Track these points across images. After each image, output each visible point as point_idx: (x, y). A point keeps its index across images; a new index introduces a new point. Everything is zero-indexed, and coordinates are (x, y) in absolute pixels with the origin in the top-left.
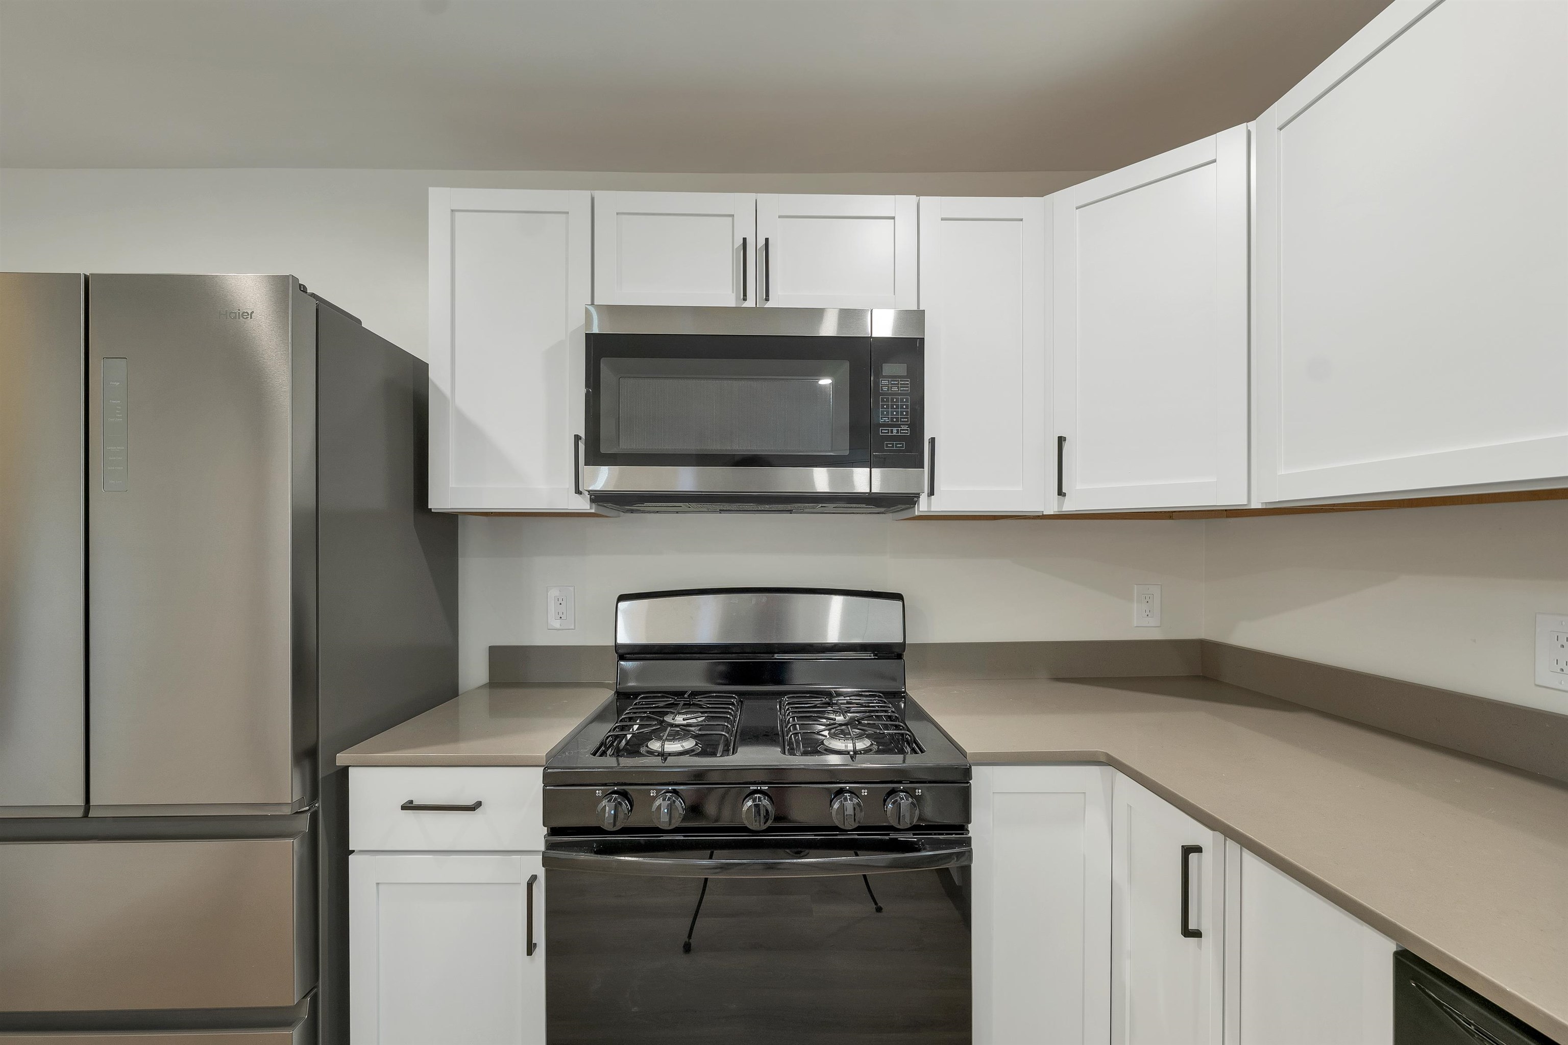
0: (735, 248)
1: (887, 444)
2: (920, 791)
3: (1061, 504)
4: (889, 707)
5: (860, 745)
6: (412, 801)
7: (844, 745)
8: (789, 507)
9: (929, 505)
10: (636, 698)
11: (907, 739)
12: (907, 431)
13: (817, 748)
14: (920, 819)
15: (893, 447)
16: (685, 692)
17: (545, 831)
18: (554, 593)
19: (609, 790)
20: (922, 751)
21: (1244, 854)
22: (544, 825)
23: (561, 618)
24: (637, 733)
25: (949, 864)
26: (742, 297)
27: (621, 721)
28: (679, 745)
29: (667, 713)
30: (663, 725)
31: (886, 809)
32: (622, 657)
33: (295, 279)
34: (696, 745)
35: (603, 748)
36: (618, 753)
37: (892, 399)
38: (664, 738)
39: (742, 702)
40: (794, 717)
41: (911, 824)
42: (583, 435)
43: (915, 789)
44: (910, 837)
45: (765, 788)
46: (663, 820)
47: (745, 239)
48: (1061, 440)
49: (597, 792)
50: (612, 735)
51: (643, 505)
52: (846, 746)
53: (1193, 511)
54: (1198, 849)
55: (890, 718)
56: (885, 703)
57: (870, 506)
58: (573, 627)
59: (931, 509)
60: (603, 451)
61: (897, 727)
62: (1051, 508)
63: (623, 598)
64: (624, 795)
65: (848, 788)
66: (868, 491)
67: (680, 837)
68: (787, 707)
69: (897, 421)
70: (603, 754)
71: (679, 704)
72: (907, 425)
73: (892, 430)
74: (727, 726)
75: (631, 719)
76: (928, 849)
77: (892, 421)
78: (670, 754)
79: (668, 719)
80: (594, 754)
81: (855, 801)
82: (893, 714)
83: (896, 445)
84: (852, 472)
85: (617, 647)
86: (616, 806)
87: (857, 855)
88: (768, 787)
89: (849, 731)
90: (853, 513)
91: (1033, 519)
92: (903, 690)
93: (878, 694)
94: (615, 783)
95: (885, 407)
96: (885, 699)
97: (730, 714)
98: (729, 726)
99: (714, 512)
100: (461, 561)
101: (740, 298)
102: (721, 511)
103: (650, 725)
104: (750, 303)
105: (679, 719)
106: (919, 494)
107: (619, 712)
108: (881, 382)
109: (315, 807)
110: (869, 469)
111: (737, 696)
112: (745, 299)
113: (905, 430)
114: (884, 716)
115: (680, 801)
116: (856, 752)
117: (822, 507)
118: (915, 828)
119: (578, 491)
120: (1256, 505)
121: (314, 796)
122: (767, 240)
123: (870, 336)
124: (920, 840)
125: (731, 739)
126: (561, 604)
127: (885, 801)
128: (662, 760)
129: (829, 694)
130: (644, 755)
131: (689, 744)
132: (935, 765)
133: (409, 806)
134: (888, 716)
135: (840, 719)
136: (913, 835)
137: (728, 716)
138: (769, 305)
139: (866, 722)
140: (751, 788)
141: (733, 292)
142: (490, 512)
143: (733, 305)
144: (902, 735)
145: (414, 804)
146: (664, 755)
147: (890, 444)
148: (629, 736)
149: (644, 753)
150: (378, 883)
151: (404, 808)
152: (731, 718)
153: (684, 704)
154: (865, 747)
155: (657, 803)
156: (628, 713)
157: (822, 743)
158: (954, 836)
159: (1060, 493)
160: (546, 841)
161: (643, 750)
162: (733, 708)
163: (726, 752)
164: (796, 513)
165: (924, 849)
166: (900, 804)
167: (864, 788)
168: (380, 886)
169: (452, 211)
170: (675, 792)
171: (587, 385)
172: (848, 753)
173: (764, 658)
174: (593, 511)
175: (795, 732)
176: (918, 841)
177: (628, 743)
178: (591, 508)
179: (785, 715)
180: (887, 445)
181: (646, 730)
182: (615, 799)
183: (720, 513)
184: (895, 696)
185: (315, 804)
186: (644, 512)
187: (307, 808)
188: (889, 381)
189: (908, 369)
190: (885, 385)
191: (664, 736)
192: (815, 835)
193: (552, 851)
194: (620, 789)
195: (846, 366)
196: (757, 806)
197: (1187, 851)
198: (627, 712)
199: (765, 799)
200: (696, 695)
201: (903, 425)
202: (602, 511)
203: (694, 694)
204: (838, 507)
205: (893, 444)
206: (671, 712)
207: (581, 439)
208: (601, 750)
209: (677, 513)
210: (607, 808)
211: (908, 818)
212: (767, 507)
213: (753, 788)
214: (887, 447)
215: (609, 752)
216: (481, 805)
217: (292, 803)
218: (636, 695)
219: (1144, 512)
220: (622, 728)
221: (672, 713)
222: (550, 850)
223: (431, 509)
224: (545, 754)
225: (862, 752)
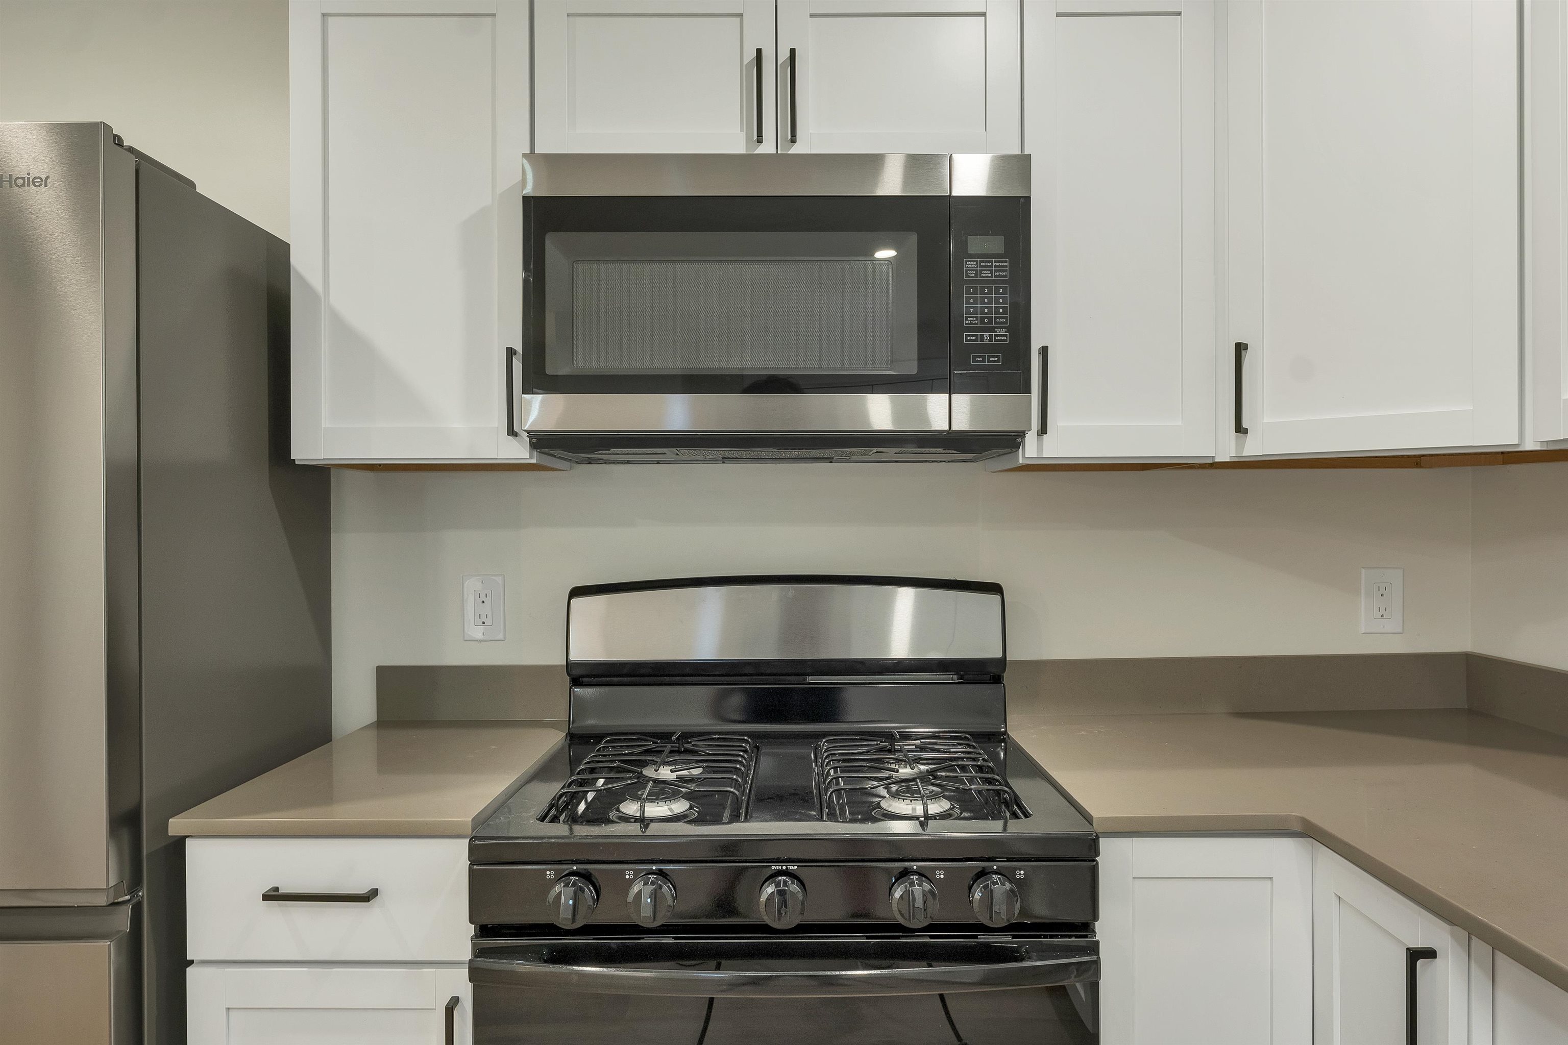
0: (745, 63)
1: (975, 357)
2: (1022, 872)
3: (1240, 446)
4: (980, 754)
5: (935, 808)
6: (278, 888)
7: (910, 807)
8: (828, 452)
9: (1040, 447)
10: (599, 742)
11: (1005, 799)
12: (1005, 338)
13: (871, 812)
14: (1023, 912)
15: (983, 361)
16: (672, 734)
17: (471, 929)
18: (472, 585)
19: (565, 870)
20: (1027, 815)
21: (1496, 958)
22: (471, 922)
23: (484, 623)
24: (604, 789)
25: (1065, 982)
26: (755, 137)
27: (579, 773)
28: (666, 808)
29: (644, 764)
30: (642, 781)
31: (971, 899)
32: (576, 681)
33: (108, 128)
34: (691, 807)
35: (553, 812)
36: (574, 819)
37: (982, 289)
38: (644, 796)
39: (758, 748)
40: (837, 767)
41: (1008, 920)
42: (519, 347)
43: (1016, 869)
44: (1005, 940)
45: (793, 867)
46: (645, 914)
47: (759, 51)
48: (1240, 348)
49: (548, 873)
50: (566, 792)
51: (607, 452)
52: (914, 810)
53: (1452, 455)
54: (1430, 954)
55: (980, 769)
56: (974, 747)
57: (950, 451)
58: (501, 636)
59: (1042, 455)
60: (549, 371)
61: (990, 781)
62: (1225, 455)
63: (577, 592)
64: (587, 877)
65: (915, 867)
66: (947, 428)
67: (668, 940)
68: (826, 754)
69: (990, 322)
70: (555, 819)
71: (664, 751)
72: (1005, 328)
73: (982, 337)
74: (737, 780)
75: (592, 770)
76: (1034, 958)
77: (982, 322)
78: (652, 820)
79: (649, 772)
80: (542, 819)
81: (927, 886)
82: (985, 763)
83: (988, 359)
84: (925, 400)
85: (570, 666)
86: (575, 892)
87: (930, 966)
88: (798, 866)
89: (918, 787)
90: (926, 461)
91: (1198, 468)
92: (1003, 730)
93: (963, 735)
94: (572, 861)
95: (972, 301)
96: (974, 742)
97: (741, 763)
98: (740, 780)
99: (714, 461)
100: (334, 537)
101: (753, 138)
102: (725, 460)
103: (623, 779)
104: (767, 147)
105: (666, 773)
106: (1024, 432)
107: (573, 762)
108: (966, 264)
109: (137, 896)
110: (947, 395)
111: (751, 739)
112: (760, 140)
113: (1002, 335)
114: (973, 766)
115: (668, 887)
116: (927, 817)
117: (877, 452)
118: (1011, 928)
119: (512, 432)
120: (1530, 445)
121: (135, 882)
122: (793, 51)
123: (948, 194)
124: (1021, 945)
125: (742, 800)
126: (483, 602)
127: (970, 888)
128: (641, 827)
129: (888, 736)
130: (613, 822)
131: (680, 806)
132: (1043, 834)
133: (273, 896)
134: (977, 766)
135: (905, 771)
136: (1013, 938)
137: (738, 766)
138: (796, 149)
139: (944, 774)
140: (773, 868)
141: (742, 130)
142: (377, 464)
143: (742, 151)
144: (998, 792)
145: (279, 892)
146: (643, 821)
147: (979, 357)
148: (590, 796)
149: (614, 819)
150: (229, 1009)
151: (266, 897)
152: (743, 769)
153: (671, 752)
154: (942, 810)
155: (635, 889)
156: (589, 762)
157: (878, 805)
158: (1073, 939)
159: (1240, 429)
160: (474, 945)
161: (613, 815)
162: (745, 756)
163: (735, 818)
164: (838, 462)
165: (1028, 958)
166: (992, 891)
167: (940, 868)
168: (232, 1013)
169: (324, 15)
170: (661, 873)
171: (526, 268)
172: (917, 818)
173: (790, 682)
174: (534, 461)
175: (838, 787)
176: (1020, 947)
177: (588, 805)
178: (531, 457)
179: (822, 766)
180: (978, 360)
181: (617, 785)
182: (574, 884)
183: (724, 463)
184: (989, 739)
185: (139, 892)
186: (608, 462)
187: (128, 897)
188: (977, 262)
189: (1006, 244)
190: (971, 269)
191: (643, 794)
192: (868, 937)
193: (483, 959)
194: (582, 869)
195: (913, 239)
196: (782, 893)
197: (1415, 956)
198: (587, 760)
199: (793, 883)
200: (690, 738)
201: (998, 328)
202: (548, 461)
203: (686, 736)
204: (902, 453)
205: (983, 358)
206: (653, 761)
207: (515, 354)
208: (551, 814)
209: (658, 463)
210: (563, 897)
211: (1003, 913)
212: (795, 453)
213: (776, 867)
214: (975, 361)
215: (562, 818)
216: (377, 895)
217: (107, 890)
218: (599, 738)
219: (1376, 457)
220: (582, 783)
221: (654, 763)
222: (480, 957)
223: (294, 460)
224: (470, 820)
225: (938, 818)
